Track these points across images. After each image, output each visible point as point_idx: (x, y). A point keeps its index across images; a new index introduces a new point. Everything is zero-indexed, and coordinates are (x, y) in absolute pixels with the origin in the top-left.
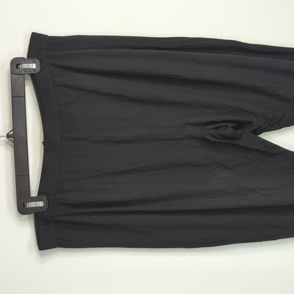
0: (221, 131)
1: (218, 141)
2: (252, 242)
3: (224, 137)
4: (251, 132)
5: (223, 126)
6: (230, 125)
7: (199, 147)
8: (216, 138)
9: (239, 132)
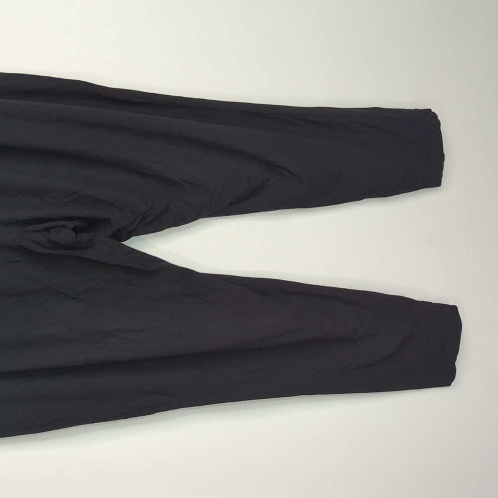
0: (53, 236)
1: (47, 251)
2: (110, 421)
3: (57, 245)
4: (108, 236)
5: (57, 227)
6: (71, 224)
7: (18, 261)
8: (44, 247)
9: (84, 237)
